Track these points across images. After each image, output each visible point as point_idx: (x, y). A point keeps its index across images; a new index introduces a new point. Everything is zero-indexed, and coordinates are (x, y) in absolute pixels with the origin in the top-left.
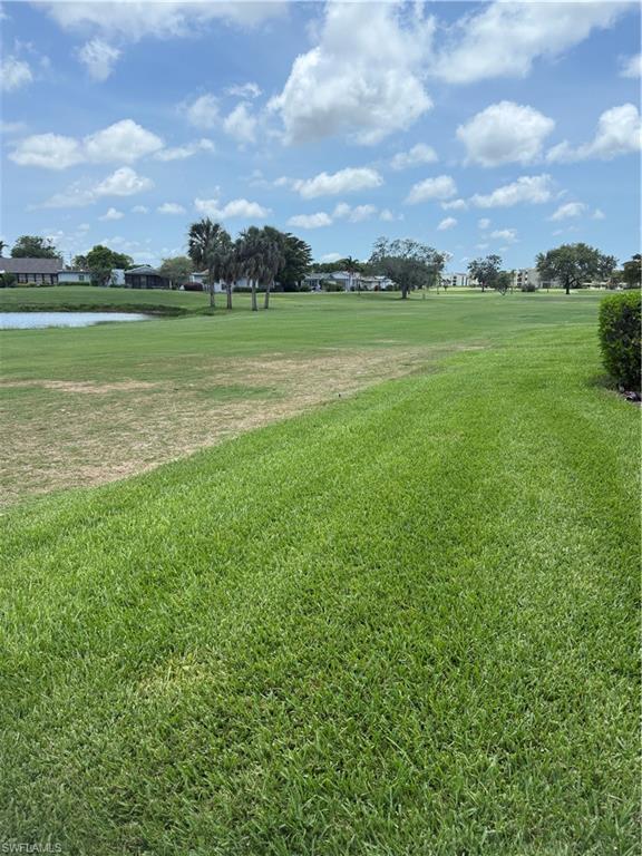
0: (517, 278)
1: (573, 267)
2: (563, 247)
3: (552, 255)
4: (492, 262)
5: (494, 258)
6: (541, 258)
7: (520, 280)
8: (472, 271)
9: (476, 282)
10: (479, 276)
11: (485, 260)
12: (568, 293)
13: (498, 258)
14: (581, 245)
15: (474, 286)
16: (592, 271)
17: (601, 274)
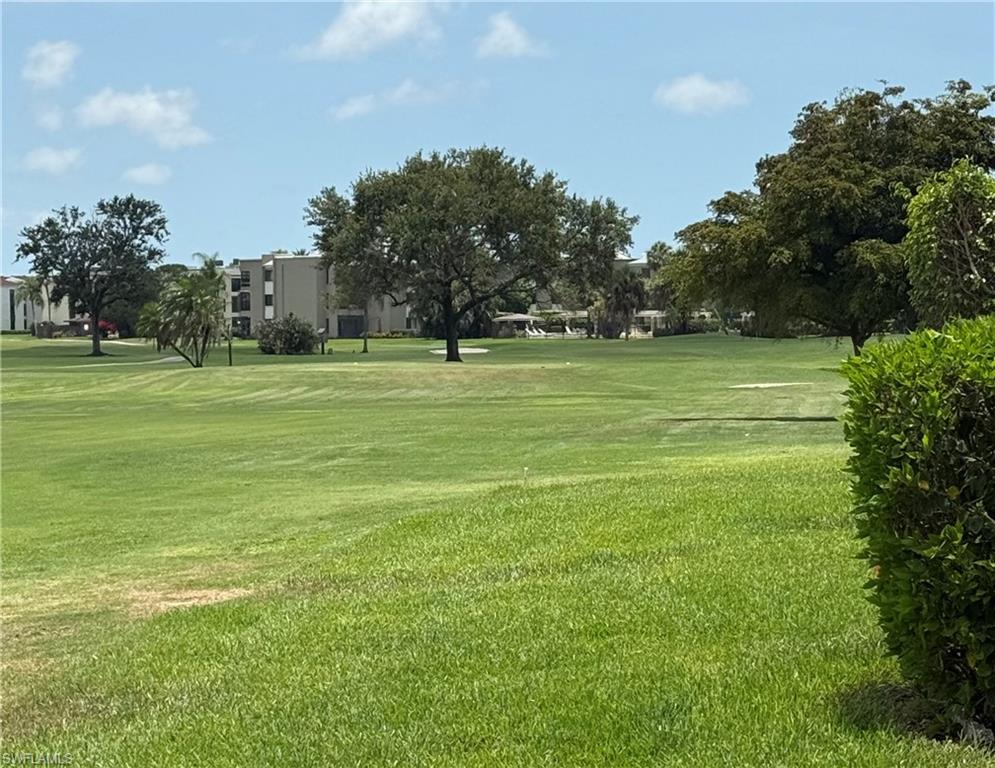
0: (228, 294)
1: (463, 246)
2: (416, 167)
3: (376, 198)
4: (122, 225)
5: (133, 210)
6: (329, 209)
7: (242, 304)
8: (43, 265)
9: (61, 314)
10: (73, 286)
11: (91, 216)
12: (453, 356)
13: (149, 209)
14: (487, 161)
15: (49, 330)
16: (538, 265)
17: (574, 275)
